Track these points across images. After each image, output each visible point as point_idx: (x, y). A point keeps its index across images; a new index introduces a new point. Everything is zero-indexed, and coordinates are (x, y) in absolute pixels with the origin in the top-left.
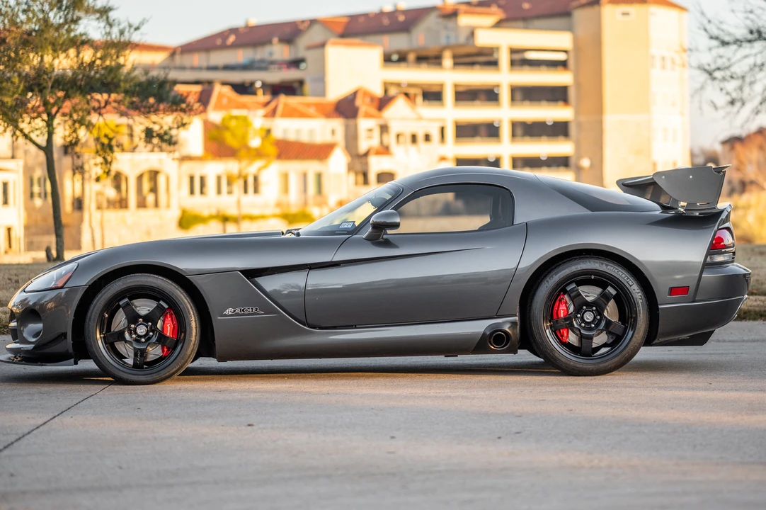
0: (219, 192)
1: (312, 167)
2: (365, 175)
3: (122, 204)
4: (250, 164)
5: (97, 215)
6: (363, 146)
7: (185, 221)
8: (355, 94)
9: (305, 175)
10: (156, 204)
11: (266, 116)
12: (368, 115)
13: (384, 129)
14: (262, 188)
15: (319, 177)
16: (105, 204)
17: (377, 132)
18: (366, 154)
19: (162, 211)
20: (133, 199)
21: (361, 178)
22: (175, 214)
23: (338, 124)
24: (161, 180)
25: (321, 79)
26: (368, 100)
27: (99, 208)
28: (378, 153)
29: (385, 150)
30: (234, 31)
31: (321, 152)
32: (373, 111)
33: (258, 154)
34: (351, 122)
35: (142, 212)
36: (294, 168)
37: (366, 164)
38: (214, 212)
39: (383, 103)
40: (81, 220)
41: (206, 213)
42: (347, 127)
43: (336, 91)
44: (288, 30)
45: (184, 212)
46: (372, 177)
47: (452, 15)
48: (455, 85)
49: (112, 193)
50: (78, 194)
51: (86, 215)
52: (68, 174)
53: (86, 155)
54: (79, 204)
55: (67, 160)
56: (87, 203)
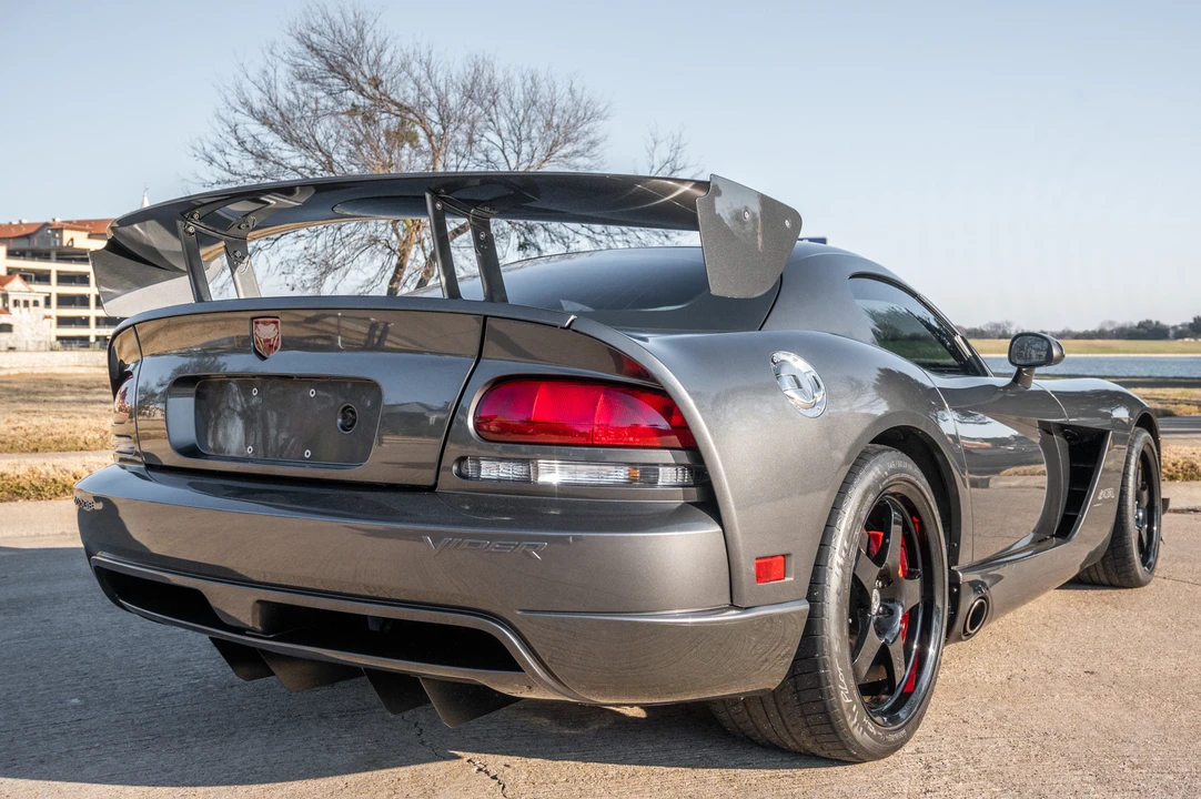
13: (5, 296)
47: (60, 230)
48: (58, 272)
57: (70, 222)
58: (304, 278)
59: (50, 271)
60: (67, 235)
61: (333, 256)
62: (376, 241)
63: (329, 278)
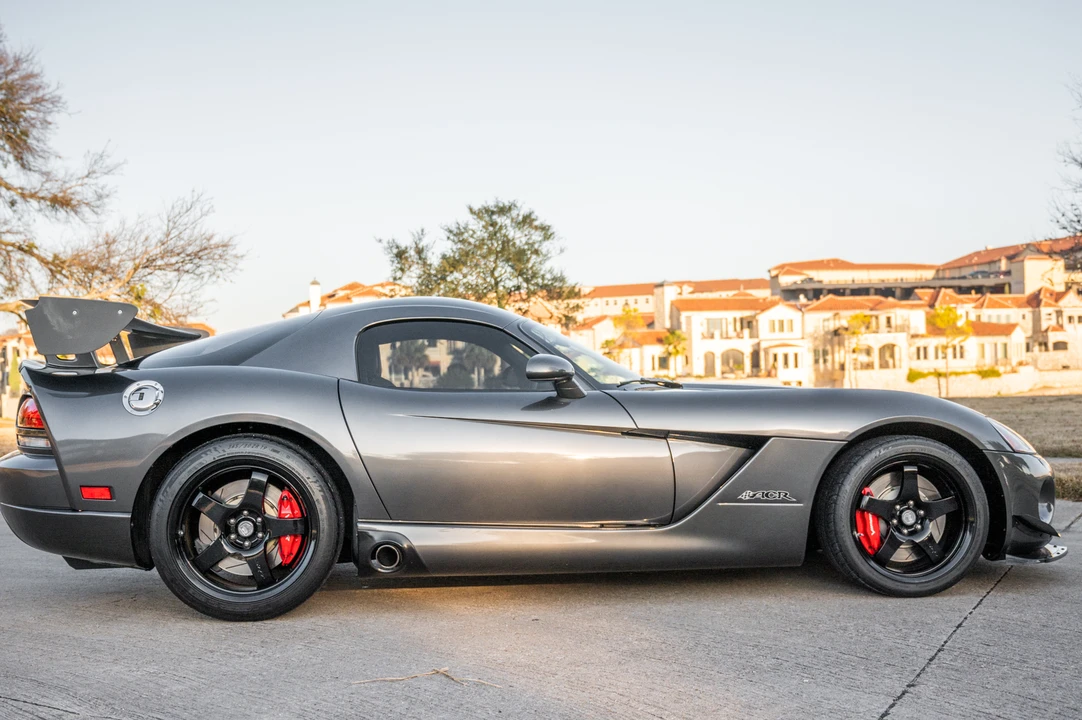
0: (937, 357)
1: (1000, 340)
2: (1046, 345)
3: (869, 366)
4: (954, 339)
5: (853, 373)
6: (1044, 326)
7: (913, 376)
8: (1040, 291)
9: (996, 345)
10: (894, 366)
11: (975, 307)
12: (1048, 305)
13: (1059, 313)
14: (966, 354)
15: (1005, 345)
16: (859, 366)
17: (1054, 316)
18: (1046, 331)
19: (897, 370)
20: (877, 364)
21: (1043, 348)
22: (904, 372)
23: (1028, 311)
24: (896, 349)
25: (1021, 282)
26: (1048, 295)
27: (855, 369)
28: (1054, 329)
29: (1060, 327)
30: (978, 254)
31: (1007, 329)
32: (1052, 302)
33: (960, 332)
34: (1037, 309)
35: (885, 371)
36: (988, 341)
37: (1047, 336)
38: (932, 371)
39: (1058, 297)
40: (843, 377)
41: (926, 371)
42: (1034, 313)
43: (1030, 288)
44: (1012, 252)
45: (911, 370)
46: (1050, 345)
49: (864, 358)
50: (842, 361)
51: (847, 372)
52: (836, 348)
53: (846, 335)
54: (842, 367)
55: (836, 339)
56: (847, 366)
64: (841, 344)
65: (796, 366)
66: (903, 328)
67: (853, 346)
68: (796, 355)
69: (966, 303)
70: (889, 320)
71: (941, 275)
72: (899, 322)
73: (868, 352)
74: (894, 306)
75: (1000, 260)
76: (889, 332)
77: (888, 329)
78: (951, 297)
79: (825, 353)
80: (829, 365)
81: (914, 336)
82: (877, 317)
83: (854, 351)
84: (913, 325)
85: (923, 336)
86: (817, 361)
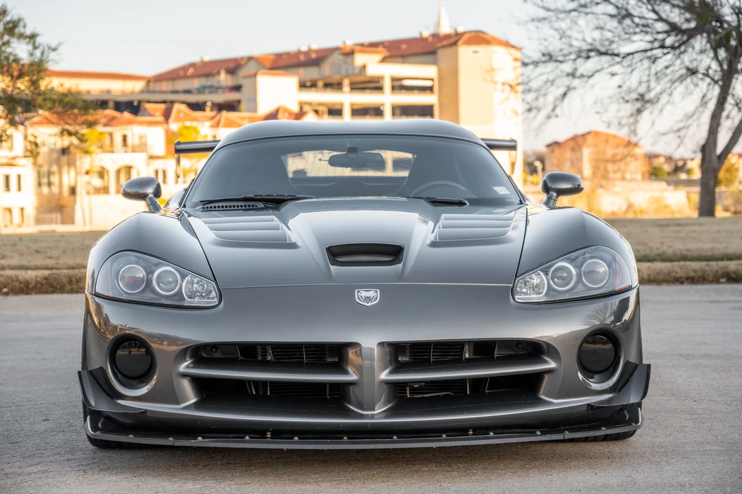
0: (176, 182)
3: (105, 190)
5: (86, 198)
8: (278, 111)
11: (212, 126)
16: (92, 191)
20: (113, 187)
24: (133, 172)
25: (254, 100)
26: (287, 114)
27: (88, 193)
30: (193, 65)
39: (299, 117)
40: (75, 202)
43: (265, 108)
44: (231, 65)
47: (350, 53)
48: (352, 105)
49: (97, 182)
50: (72, 183)
51: (78, 198)
52: (65, 169)
53: (78, 155)
54: (73, 191)
55: (64, 159)
56: (79, 190)
57: (362, 45)
58: (621, 114)
59: (342, 104)
60: (359, 59)
61: (649, 90)
62: (692, 72)
63: (646, 114)
64: (71, 164)
65: (19, 189)
66: (141, 147)
67: (86, 167)
68: (19, 177)
69: (203, 121)
70: (125, 138)
71: (152, 86)
72: (137, 141)
73: (102, 173)
74: (130, 123)
75: (219, 73)
76: (126, 152)
77: (124, 149)
78: (186, 115)
79: (50, 173)
80: (55, 189)
81: (151, 157)
82: (111, 135)
83: (87, 173)
84: (150, 142)
85: (158, 158)
86: (40, 184)
